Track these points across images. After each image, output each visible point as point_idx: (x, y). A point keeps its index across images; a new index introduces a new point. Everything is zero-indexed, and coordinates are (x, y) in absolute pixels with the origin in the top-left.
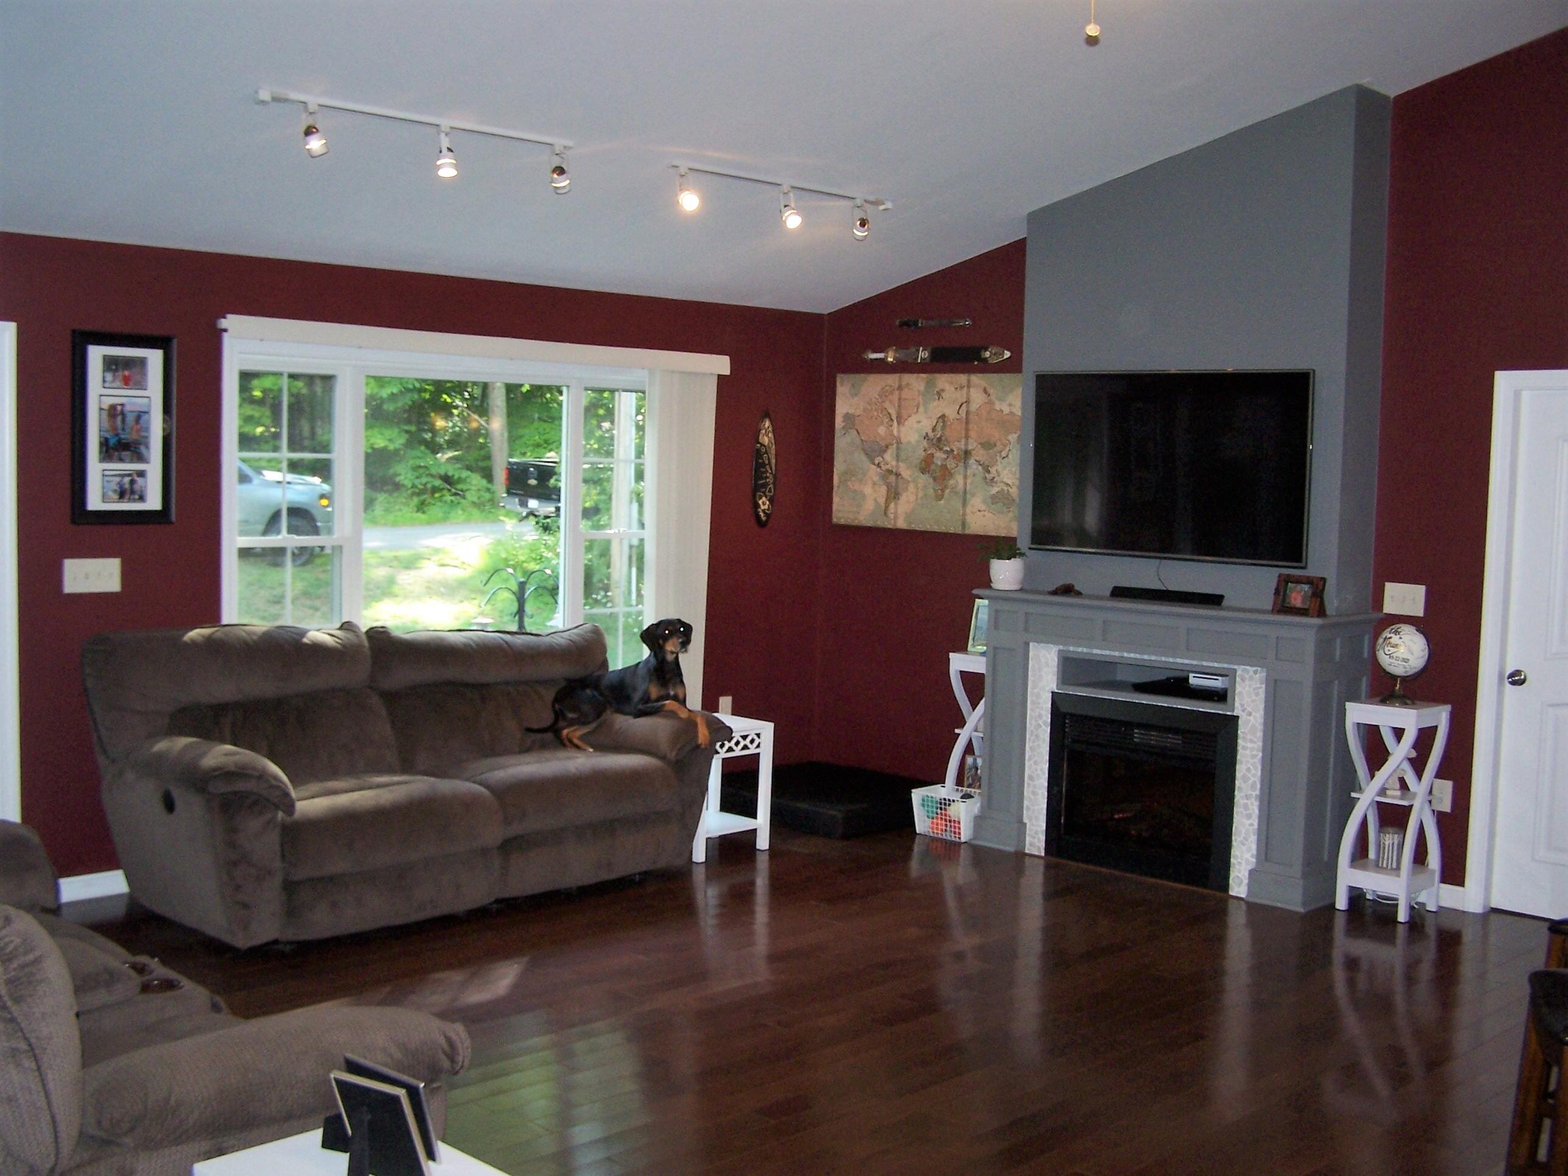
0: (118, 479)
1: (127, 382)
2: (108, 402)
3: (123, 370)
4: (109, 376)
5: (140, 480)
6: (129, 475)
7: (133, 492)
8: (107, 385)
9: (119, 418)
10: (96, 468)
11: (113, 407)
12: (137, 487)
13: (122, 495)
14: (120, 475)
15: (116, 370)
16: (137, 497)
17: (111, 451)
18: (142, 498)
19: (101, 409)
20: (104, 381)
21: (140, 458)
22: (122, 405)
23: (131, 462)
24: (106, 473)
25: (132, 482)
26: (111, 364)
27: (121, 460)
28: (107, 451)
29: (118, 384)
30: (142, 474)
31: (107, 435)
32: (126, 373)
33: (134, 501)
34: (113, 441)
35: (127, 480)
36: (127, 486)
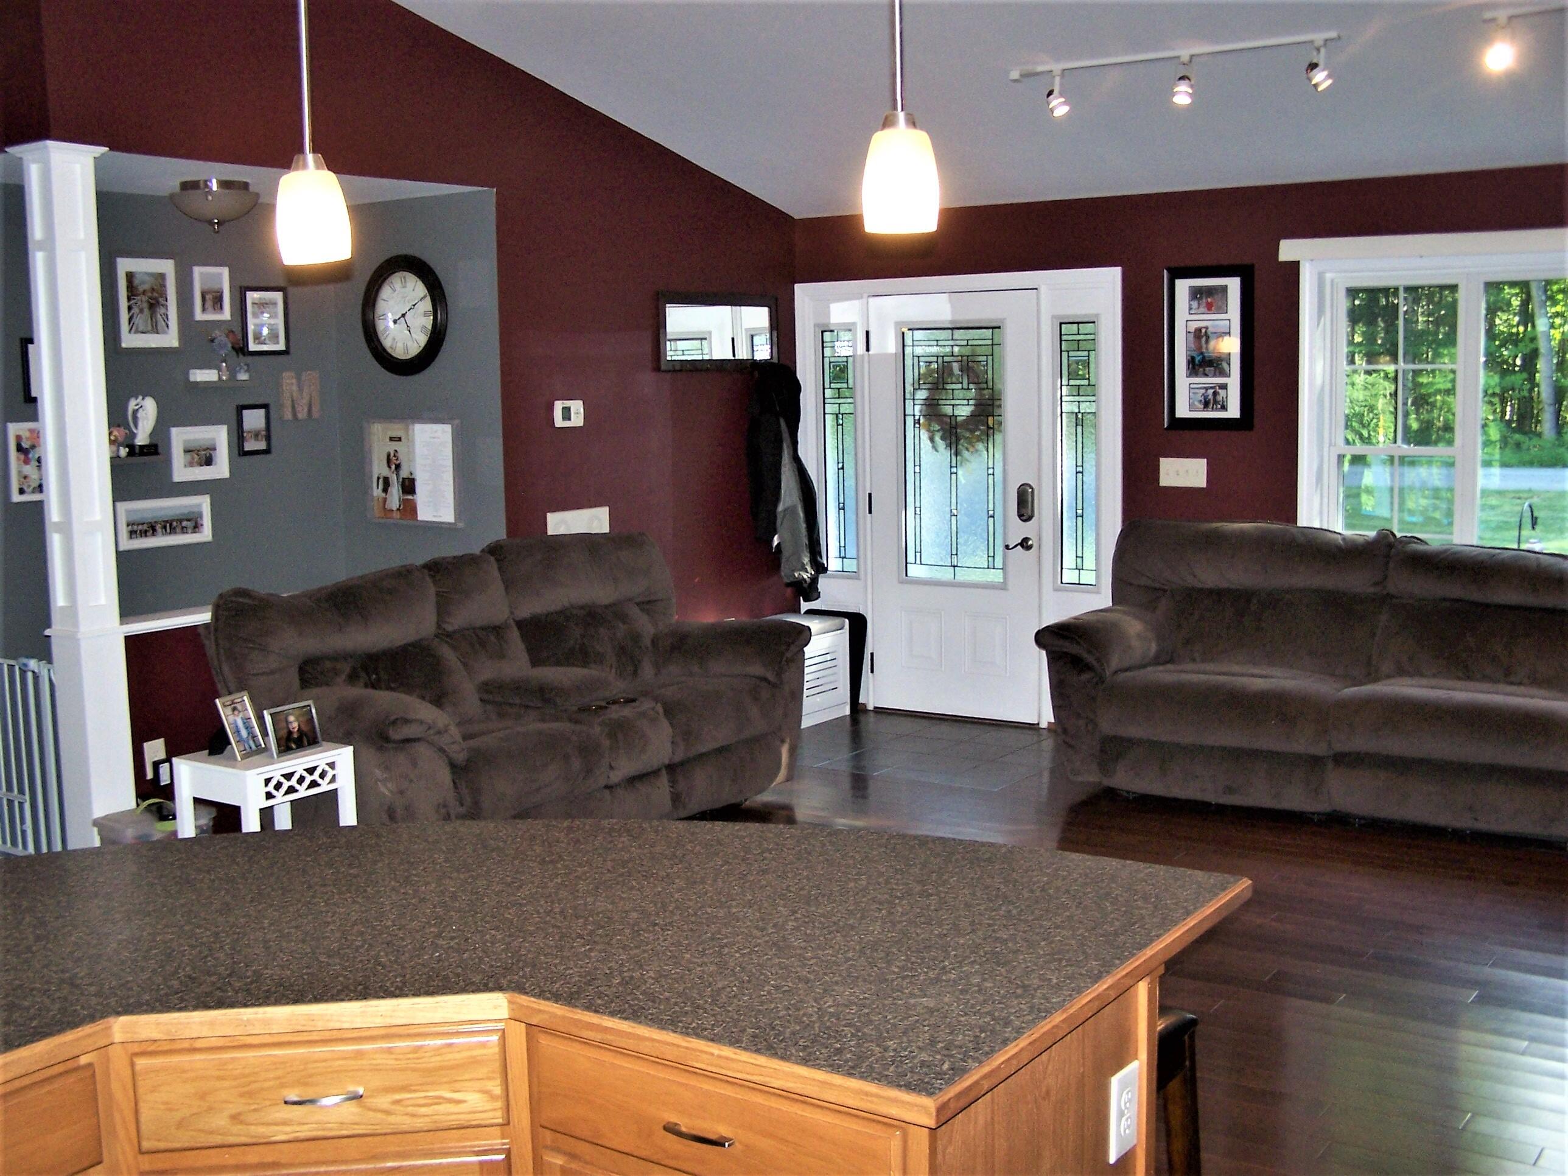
0: (1203, 391)
1: (1209, 307)
2: (1193, 326)
3: (1206, 298)
4: (1195, 304)
5: (1222, 392)
6: (1211, 388)
7: (1216, 402)
8: (1192, 312)
9: (1204, 339)
10: (1183, 382)
11: (1198, 330)
12: (1219, 398)
13: (1206, 405)
14: (1205, 388)
15: (1201, 298)
16: (1219, 406)
17: (1197, 367)
18: (1224, 408)
19: (1188, 332)
20: (1190, 309)
21: (1223, 373)
22: (1207, 328)
23: (1214, 376)
24: (1192, 386)
25: (1215, 394)
26: (1196, 294)
27: (1206, 375)
28: (1194, 368)
29: (1202, 310)
30: (1224, 387)
31: (1194, 354)
32: (1209, 300)
33: (1217, 410)
34: (1198, 359)
35: (1211, 392)
36: (1211, 397)
